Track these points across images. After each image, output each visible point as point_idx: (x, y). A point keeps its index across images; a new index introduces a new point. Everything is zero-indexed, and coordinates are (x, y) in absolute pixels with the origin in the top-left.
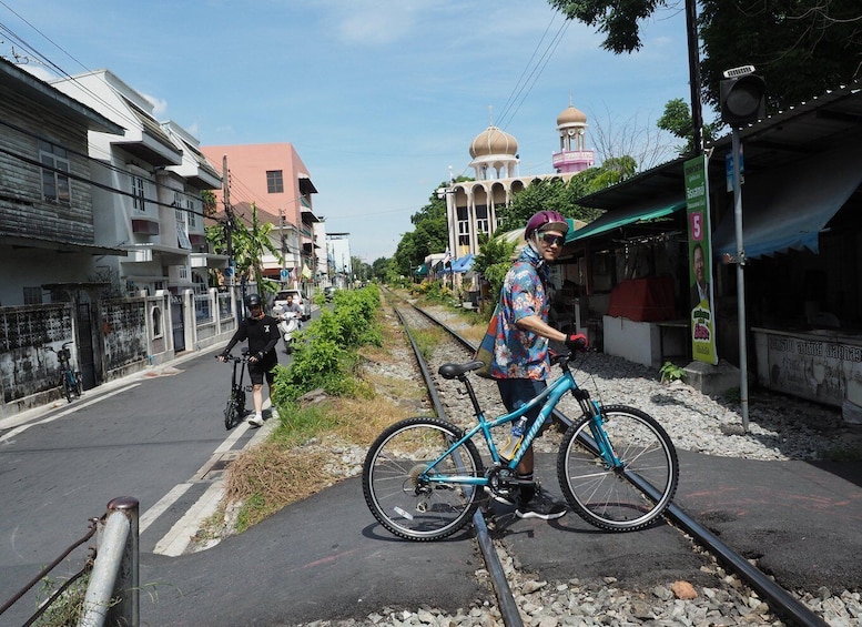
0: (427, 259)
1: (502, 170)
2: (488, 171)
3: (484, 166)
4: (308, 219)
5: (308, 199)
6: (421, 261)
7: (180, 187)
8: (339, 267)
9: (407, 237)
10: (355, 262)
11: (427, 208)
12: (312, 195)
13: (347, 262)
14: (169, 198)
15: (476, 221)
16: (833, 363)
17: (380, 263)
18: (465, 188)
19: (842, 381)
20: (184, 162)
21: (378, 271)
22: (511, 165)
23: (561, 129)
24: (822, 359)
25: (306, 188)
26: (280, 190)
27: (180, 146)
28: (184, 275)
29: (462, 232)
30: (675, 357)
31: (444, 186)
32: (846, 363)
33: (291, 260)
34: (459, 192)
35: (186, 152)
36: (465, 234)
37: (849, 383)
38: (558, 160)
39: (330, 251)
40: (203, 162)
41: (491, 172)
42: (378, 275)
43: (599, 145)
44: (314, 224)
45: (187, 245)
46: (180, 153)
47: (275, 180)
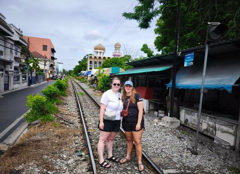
0: (81, 72)
1: (101, 54)
2: (98, 54)
3: (97, 52)
4: (53, 58)
5: (53, 54)
6: (80, 72)
7: (13, 43)
8: (60, 70)
9: (77, 66)
10: (64, 70)
11: (82, 60)
12: (55, 53)
13: (62, 70)
14: (9, 45)
15: (94, 65)
16: (211, 123)
17: (70, 71)
18: (92, 57)
19: (214, 130)
20: (14, 36)
21: (69, 73)
22: (103, 53)
23: (115, 47)
24: (206, 121)
25: (53, 51)
26: (46, 50)
27: (14, 31)
28: (11, 68)
29: (90, 67)
30: (152, 110)
31: (87, 55)
32: (217, 125)
33: (47, 68)
34: (91, 57)
35: (15, 33)
36: (91, 67)
37: (217, 131)
38: (114, 54)
39: (58, 67)
40: (21, 38)
41: (99, 54)
42: (69, 74)
43: (124, 52)
44: (54, 60)
45: (13, 59)
46: (13, 33)
47: (45, 48)
